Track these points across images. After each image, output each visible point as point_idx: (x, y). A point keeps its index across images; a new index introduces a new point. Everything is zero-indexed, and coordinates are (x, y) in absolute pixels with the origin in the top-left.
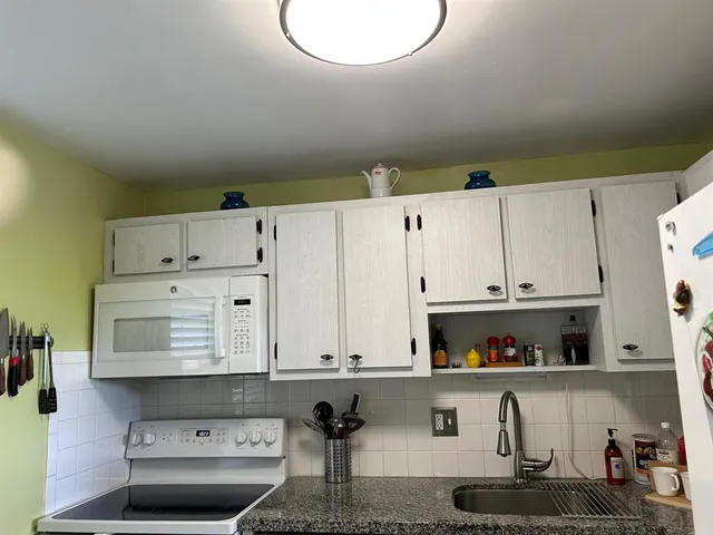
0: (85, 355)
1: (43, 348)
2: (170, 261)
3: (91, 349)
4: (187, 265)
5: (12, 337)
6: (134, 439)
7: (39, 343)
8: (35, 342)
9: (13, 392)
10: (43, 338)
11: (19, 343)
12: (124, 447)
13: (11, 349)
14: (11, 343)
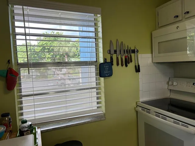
0: (150, 55)
1: (135, 53)
2: (177, 16)
3: (152, 53)
4: (185, 17)
5: (125, 50)
6: (170, 83)
7: (133, 51)
8: (132, 51)
9: (126, 66)
10: (134, 50)
11: (127, 51)
12: (167, 85)
13: (125, 53)
14: (124, 51)
